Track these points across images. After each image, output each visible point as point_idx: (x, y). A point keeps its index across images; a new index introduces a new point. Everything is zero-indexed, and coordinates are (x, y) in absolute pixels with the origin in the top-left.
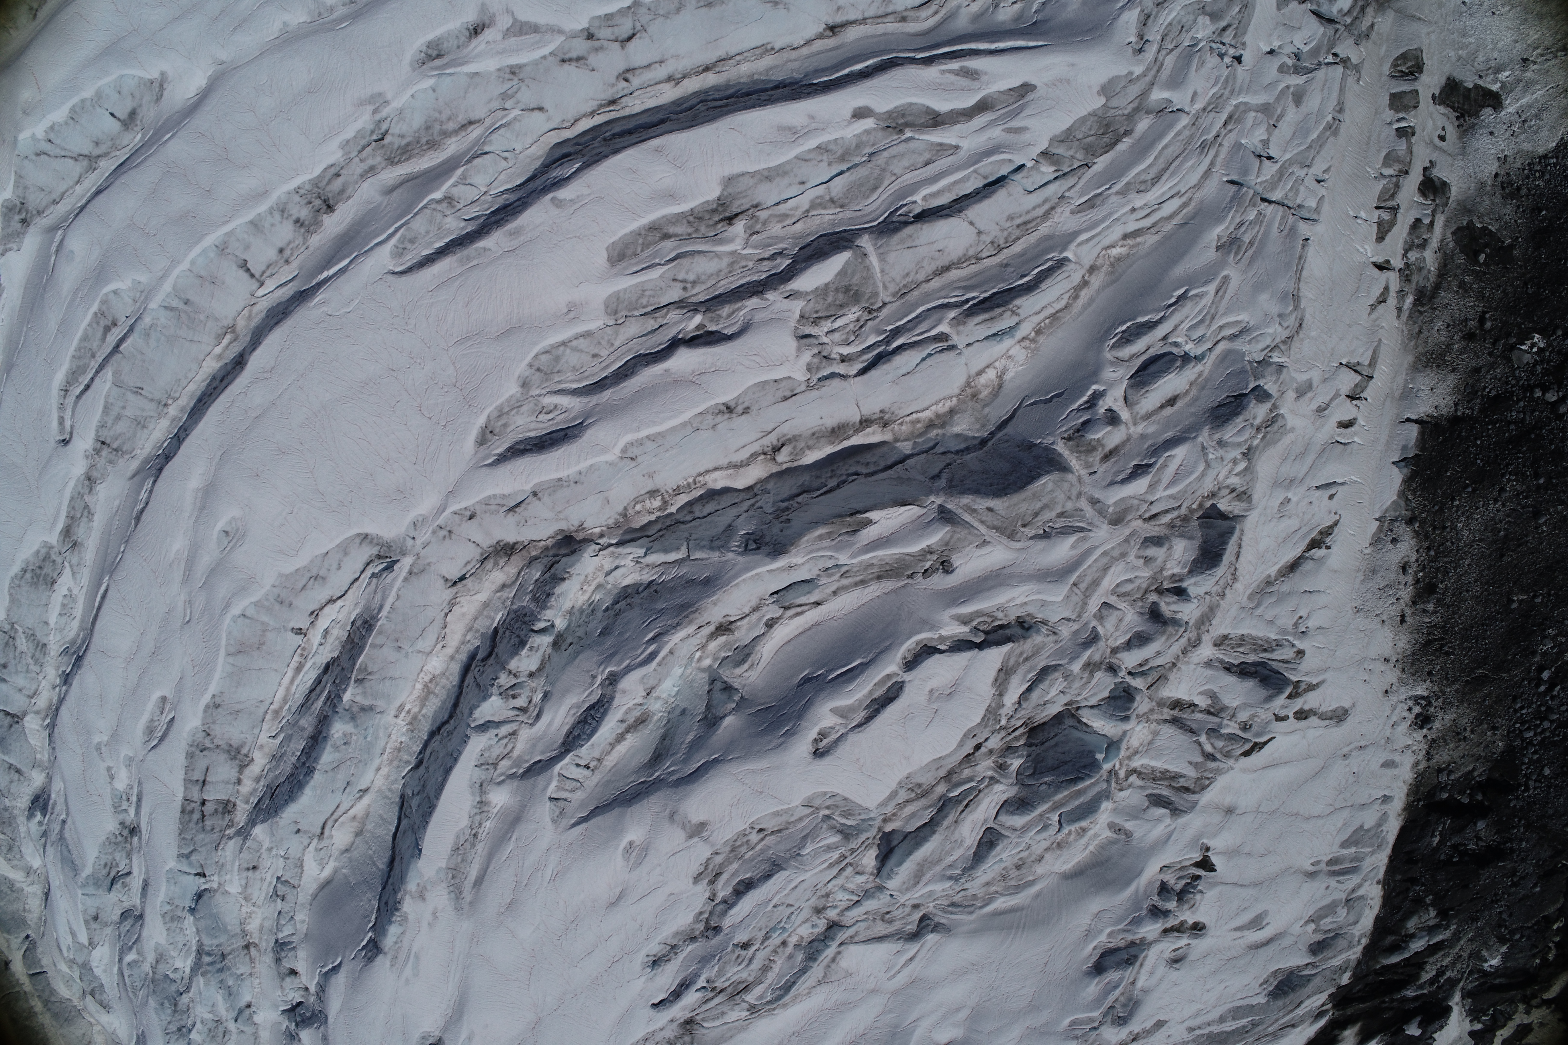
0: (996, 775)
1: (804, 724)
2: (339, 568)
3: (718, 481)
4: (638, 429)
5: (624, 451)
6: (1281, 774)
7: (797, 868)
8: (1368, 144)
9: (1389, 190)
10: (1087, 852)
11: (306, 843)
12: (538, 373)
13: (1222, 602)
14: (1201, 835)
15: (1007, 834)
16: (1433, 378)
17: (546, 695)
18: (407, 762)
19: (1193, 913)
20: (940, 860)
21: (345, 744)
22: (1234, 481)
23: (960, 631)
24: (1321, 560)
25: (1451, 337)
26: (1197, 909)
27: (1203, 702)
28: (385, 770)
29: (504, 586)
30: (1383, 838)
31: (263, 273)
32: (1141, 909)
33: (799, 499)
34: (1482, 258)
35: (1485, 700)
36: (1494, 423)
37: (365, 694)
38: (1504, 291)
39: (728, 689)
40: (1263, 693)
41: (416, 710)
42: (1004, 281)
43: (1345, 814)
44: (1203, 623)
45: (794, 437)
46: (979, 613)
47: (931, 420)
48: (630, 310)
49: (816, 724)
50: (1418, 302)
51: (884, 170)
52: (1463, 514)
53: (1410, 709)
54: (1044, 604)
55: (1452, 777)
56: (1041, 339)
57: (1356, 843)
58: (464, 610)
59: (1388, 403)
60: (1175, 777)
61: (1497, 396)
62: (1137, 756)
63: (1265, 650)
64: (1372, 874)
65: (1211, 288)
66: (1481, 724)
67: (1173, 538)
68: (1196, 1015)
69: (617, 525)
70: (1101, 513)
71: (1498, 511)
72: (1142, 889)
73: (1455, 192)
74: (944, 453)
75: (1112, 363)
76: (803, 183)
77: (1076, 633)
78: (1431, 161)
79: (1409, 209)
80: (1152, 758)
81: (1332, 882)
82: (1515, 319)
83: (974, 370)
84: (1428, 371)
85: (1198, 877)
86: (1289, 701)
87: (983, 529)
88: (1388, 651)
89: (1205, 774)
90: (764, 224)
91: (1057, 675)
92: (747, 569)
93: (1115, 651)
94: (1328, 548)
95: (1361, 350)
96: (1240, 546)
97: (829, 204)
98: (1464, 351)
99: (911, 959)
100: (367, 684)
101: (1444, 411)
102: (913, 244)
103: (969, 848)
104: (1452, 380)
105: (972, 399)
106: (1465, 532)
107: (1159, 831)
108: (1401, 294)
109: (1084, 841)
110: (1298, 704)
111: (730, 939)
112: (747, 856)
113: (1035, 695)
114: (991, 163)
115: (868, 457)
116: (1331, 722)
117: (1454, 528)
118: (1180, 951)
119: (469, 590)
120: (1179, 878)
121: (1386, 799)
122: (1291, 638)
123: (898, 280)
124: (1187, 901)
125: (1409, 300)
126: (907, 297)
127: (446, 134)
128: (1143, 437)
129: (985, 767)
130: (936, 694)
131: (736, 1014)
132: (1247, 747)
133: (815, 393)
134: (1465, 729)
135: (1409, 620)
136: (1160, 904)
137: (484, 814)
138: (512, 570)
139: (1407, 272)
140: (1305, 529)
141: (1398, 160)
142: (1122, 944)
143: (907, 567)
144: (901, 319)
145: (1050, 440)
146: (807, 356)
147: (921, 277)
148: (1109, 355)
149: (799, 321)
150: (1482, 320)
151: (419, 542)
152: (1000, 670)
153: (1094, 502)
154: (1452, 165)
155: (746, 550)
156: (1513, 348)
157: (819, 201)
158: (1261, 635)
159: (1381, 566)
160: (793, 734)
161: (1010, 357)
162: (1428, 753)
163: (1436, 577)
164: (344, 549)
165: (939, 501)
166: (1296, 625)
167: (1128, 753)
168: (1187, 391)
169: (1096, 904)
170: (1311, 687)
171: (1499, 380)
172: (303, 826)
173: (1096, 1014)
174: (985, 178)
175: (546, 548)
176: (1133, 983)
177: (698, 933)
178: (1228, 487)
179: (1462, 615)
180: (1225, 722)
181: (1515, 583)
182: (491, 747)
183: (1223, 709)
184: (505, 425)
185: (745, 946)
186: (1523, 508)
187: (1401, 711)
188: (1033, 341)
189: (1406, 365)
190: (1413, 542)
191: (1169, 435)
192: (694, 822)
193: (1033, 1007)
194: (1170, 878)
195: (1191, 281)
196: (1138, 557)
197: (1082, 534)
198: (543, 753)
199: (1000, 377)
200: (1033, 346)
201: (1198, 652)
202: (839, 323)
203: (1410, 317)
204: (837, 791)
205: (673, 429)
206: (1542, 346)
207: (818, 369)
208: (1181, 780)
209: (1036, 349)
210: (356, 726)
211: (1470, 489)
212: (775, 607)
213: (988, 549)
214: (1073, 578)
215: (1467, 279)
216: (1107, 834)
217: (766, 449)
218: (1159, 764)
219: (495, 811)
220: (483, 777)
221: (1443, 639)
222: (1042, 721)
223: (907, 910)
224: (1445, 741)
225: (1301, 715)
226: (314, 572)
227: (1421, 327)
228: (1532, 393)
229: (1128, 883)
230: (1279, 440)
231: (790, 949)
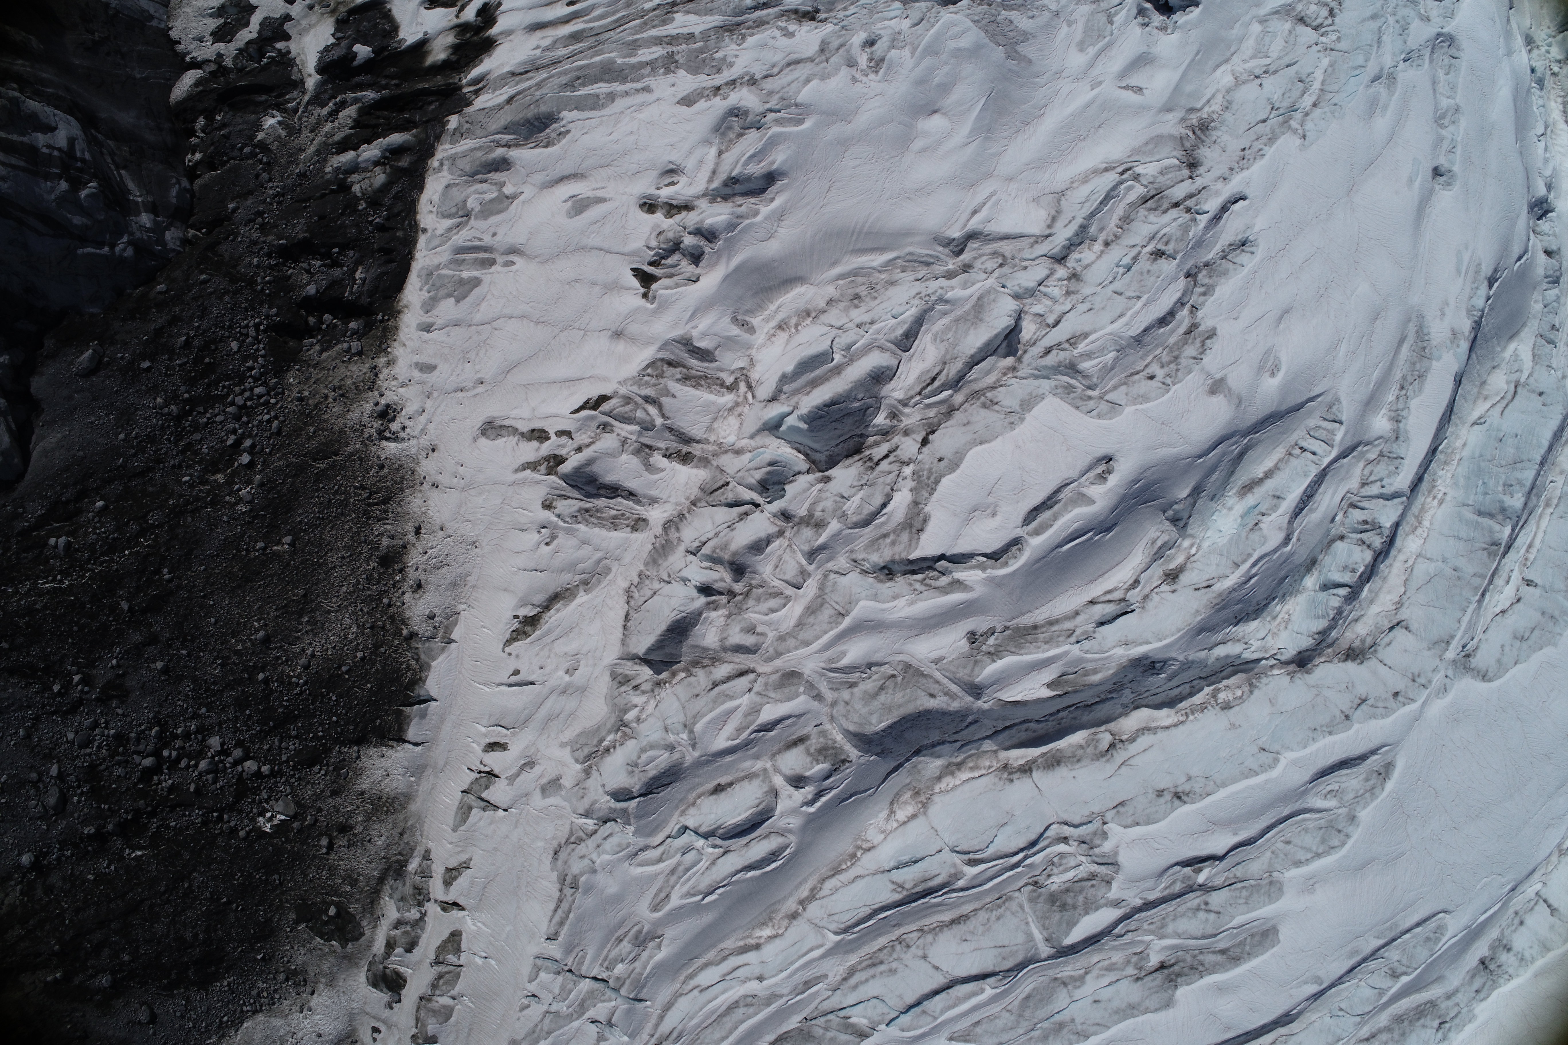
0: (900, 407)
1: (1122, 491)
2: (1502, 646)
3: (1165, 716)
4: (1267, 781)
5: (1276, 761)
6: (560, 370)
7: (1120, 337)
8: (471, 1030)
9: (445, 983)
10: (777, 303)
11: (1531, 380)
12: (1340, 828)
13: (642, 568)
14: (654, 312)
15: (889, 345)
16: (386, 786)
17: (1333, 520)
18: (1441, 452)
19: (657, 226)
20: (957, 320)
21: (1511, 486)
22: (639, 700)
23: (962, 574)
24: (524, 603)
25: (365, 828)
26: (653, 229)
27: (657, 459)
28: (1458, 444)
29: (1356, 620)
30: (426, 283)
31: (1536, 904)
32: (726, 240)
33: (1098, 699)
34: (332, 911)
35: (314, 432)
36: (316, 738)
37: (1491, 531)
38: (306, 876)
39: (1174, 521)
40: (596, 468)
41: (1429, 500)
42: (904, 913)
43: (478, 317)
44: (663, 547)
45: (1098, 759)
46: (945, 590)
47: (959, 769)
48: (1259, 885)
49: (1110, 490)
50: (404, 864)
51: (1020, 1016)
52: (351, 642)
53: (404, 428)
54: (875, 597)
55: (345, 345)
56: (851, 849)
57: (462, 282)
58: (1388, 597)
59: (441, 763)
60: (685, 379)
61: (312, 765)
62: (729, 406)
63: (587, 510)
64: (436, 242)
65: (675, 901)
66: (316, 405)
67: (718, 648)
68: (642, 105)
69: (1258, 677)
70: (811, 686)
71: (310, 644)
72: (723, 261)
73: (361, 977)
74: (955, 741)
75: (790, 831)
76: (1095, 1001)
77: (830, 559)
78: (392, 1008)
79: (420, 962)
80: (714, 403)
81: (487, 240)
82: (293, 847)
83: (921, 820)
84: (392, 794)
85: (651, 264)
86: (558, 452)
87: (938, 675)
88: (435, 497)
89: (653, 381)
90: (1128, 962)
91: (855, 519)
92: (1169, 646)
93: (781, 533)
94: (516, 617)
95: (481, 823)
96: (625, 627)
97: (1068, 981)
98: (351, 814)
99: (975, 212)
100: (1488, 539)
101: (372, 751)
102: (999, 950)
103: (927, 331)
104: (364, 783)
105: (920, 790)
106: (346, 621)
107: (704, 323)
108: (426, 874)
109: (780, 316)
110: (546, 448)
111: (1178, 266)
112: (1161, 349)
113: (878, 501)
114: (921, 1027)
115: (1024, 736)
116: (500, 423)
117: (361, 627)
118: (666, 182)
119: (1386, 617)
120: (676, 266)
121: (427, 328)
122: (561, 524)
123: (1008, 913)
124: (668, 241)
125: (413, 865)
126: (997, 896)
127: (1388, 1029)
128: (757, 757)
129: (912, 417)
130: (989, 511)
131: (1148, 170)
132: (605, 407)
133: (1096, 809)
134: (335, 400)
135: (410, 528)
136: (703, 243)
137: (1394, 408)
138: (1349, 635)
139: (421, 898)
140: (548, 639)
141: (435, 1012)
142: (739, 200)
143: (1011, 638)
144: (1009, 877)
145: (862, 760)
146: (1107, 846)
147: (982, 915)
148: (792, 838)
149: (1113, 879)
150: (330, 847)
151: (1442, 673)
152: (920, 530)
153: (818, 697)
154: (365, 1003)
155: (1165, 662)
156: (295, 817)
157: (1078, 984)
158: (597, 530)
159: (447, 589)
160: (1133, 481)
161: (883, 832)
162: (376, 375)
163: (380, 574)
164: (1502, 668)
165: (979, 703)
166: (553, 537)
167: (739, 410)
168: (699, 797)
169: (772, 248)
170: (533, 466)
171: (308, 782)
172: (1537, 401)
173: (776, 129)
174: (924, 1012)
175: (1319, 654)
176: (720, 153)
177: (1204, 272)
178: (644, 692)
179: (348, 531)
180: (634, 438)
181: (288, 564)
182: (1389, 476)
183: (637, 452)
184: (1367, 780)
185: (1159, 254)
186: (281, 647)
187: (415, 427)
188: (859, 848)
189: (419, 801)
190: (408, 614)
191: (729, 759)
192: (1222, 396)
193: (844, 143)
194: (687, 268)
195: (698, 908)
196: (762, 634)
197: (834, 666)
198: (1342, 466)
199: (892, 812)
200: (859, 843)
201: (666, 515)
202: (1070, 875)
203: (412, 850)
204: (1087, 418)
205: (1234, 781)
206: (261, 819)
207: (1095, 833)
208: (679, 376)
209: (857, 840)
210: (1501, 502)
211: (344, 669)
212: (1132, 601)
213: (934, 655)
214: (847, 622)
215: (348, 889)
216: (756, 321)
217: (1121, 745)
218: (705, 396)
219: (1383, 411)
220: (1394, 445)
221: (369, 505)
222: (850, 461)
223: (978, 264)
224: (357, 387)
225: (540, 435)
226: (1525, 645)
227: (400, 839)
228: (272, 770)
229: (738, 269)
230: (579, 735)
231: (1102, 237)
